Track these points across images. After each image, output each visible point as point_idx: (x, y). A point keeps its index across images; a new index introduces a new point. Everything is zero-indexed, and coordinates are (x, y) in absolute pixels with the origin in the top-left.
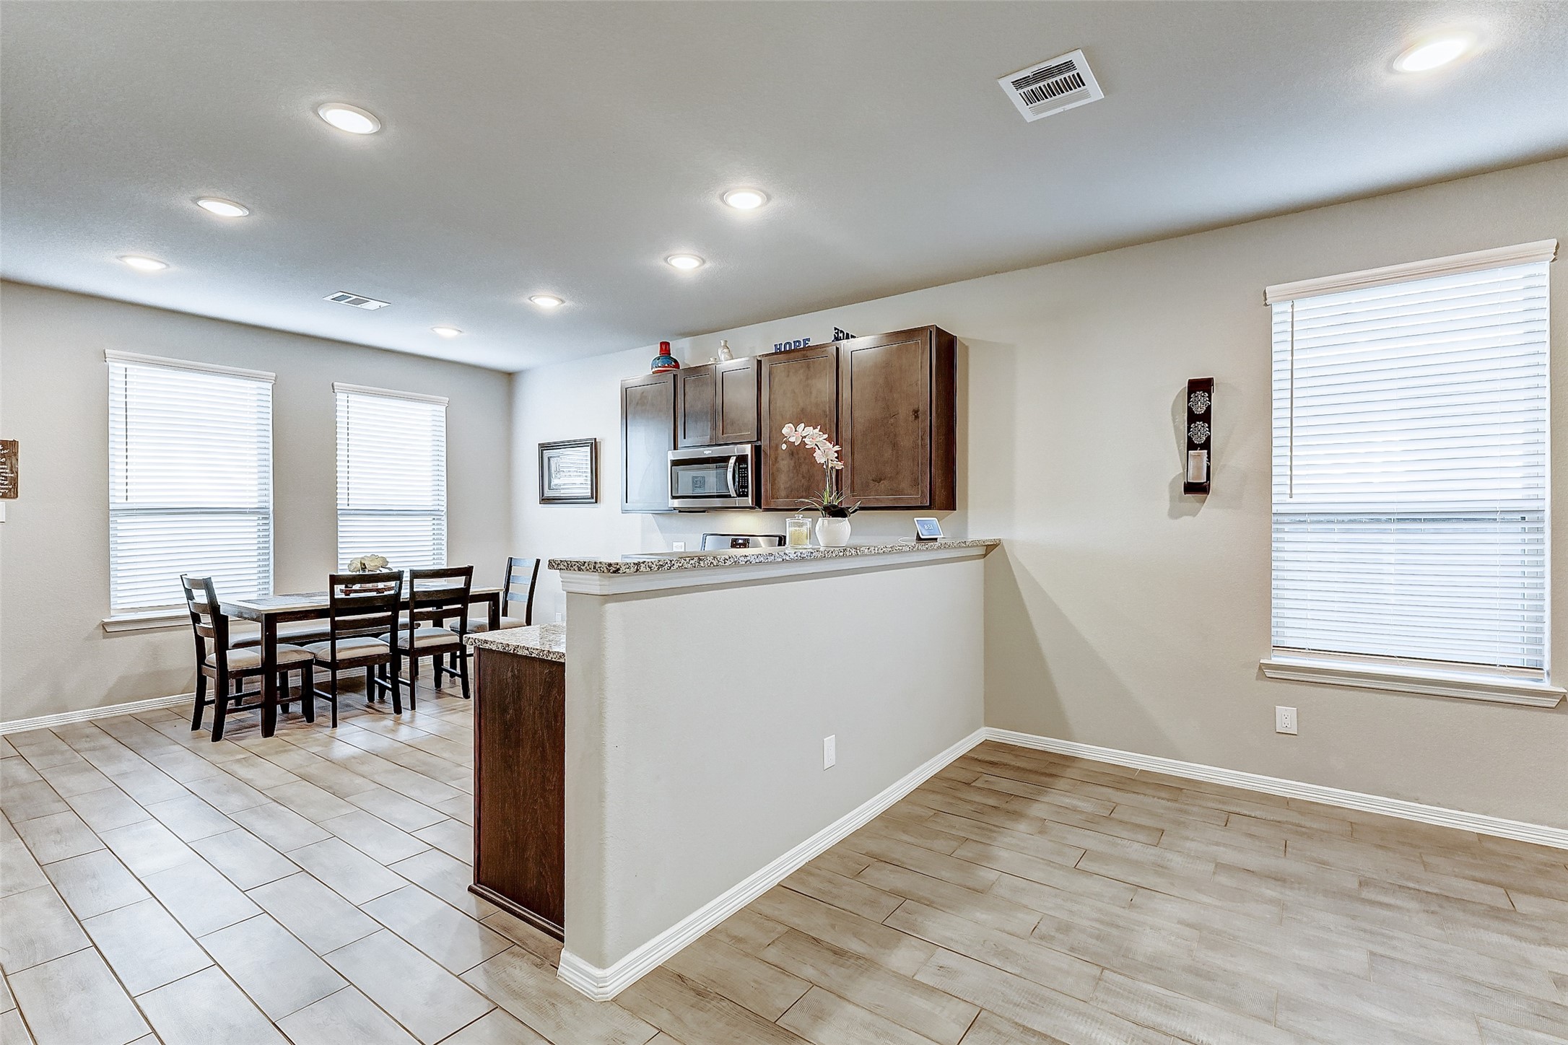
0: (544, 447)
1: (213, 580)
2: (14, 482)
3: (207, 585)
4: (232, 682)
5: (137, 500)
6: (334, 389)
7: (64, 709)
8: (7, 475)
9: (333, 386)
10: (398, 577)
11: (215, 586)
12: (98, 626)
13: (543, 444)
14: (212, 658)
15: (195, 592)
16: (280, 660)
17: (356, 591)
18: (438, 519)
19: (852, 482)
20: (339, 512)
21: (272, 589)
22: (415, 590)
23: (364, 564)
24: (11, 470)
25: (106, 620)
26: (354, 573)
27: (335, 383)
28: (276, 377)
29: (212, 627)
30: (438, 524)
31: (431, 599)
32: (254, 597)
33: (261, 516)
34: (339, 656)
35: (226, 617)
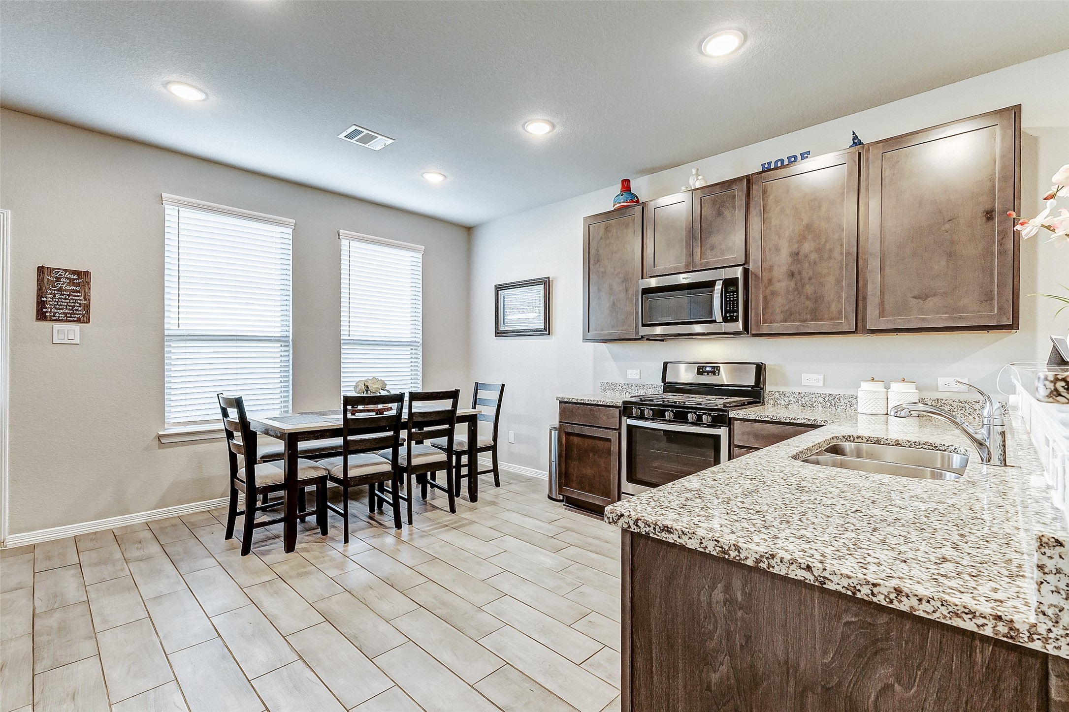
0: (499, 288)
1: (243, 399)
2: (87, 308)
3: (238, 403)
4: (260, 497)
5: (188, 327)
6: (339, 236)
7: (126, 512)
8: (81, 302)
9: (338, 233)
10: (399, 398)
11: (245, 403)
12: (155, 437)
13: (499, 285)
14: (242, 472)
15: (229, 410)
16: (301, 476)
17: (361, 411)
18: (415, 349)
19: (882, 303)
20: (342, 342)
21: (291, 407)
22: (413, 411)
23: (367, 387)
24: (85, 298)
25: (161, 433)
26: (359, 395)
27: (341, 231)
28: (296, 224)
29: (242, 444)
30: (415, 354)
31: (426, 419)
32: (276, 414)
33: (283, 344)
34: (351, 473)
35: (255, 433)
